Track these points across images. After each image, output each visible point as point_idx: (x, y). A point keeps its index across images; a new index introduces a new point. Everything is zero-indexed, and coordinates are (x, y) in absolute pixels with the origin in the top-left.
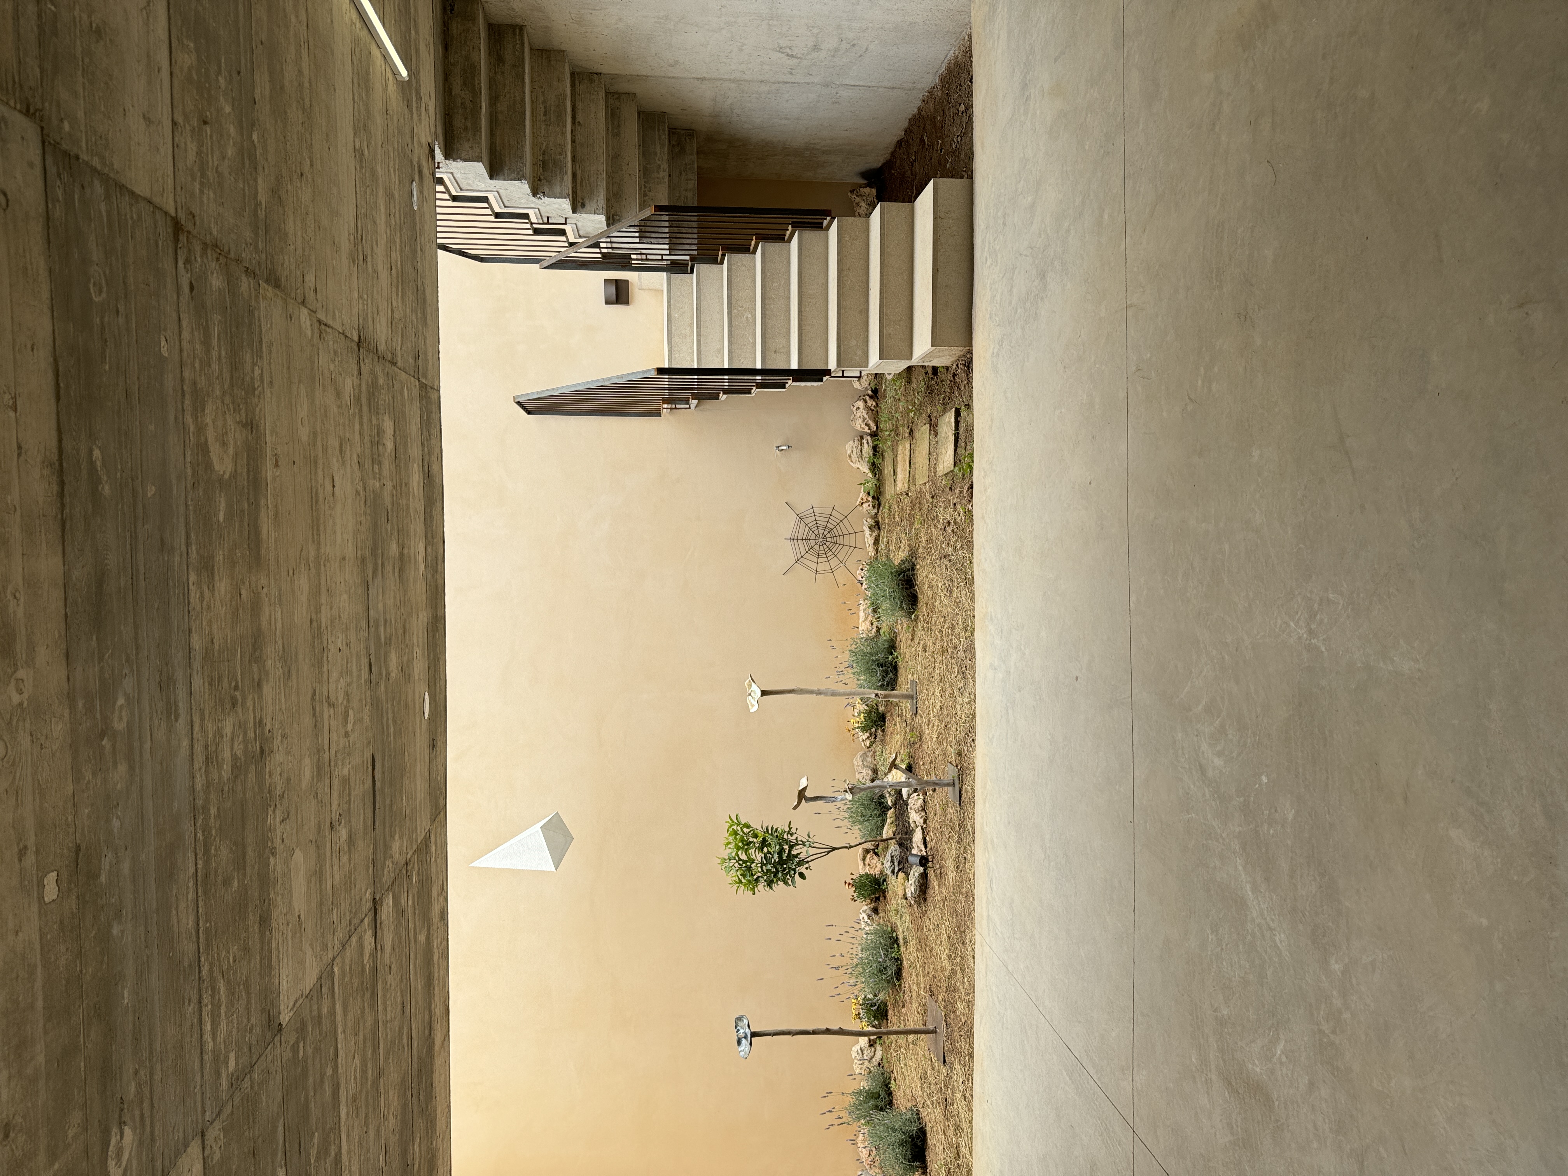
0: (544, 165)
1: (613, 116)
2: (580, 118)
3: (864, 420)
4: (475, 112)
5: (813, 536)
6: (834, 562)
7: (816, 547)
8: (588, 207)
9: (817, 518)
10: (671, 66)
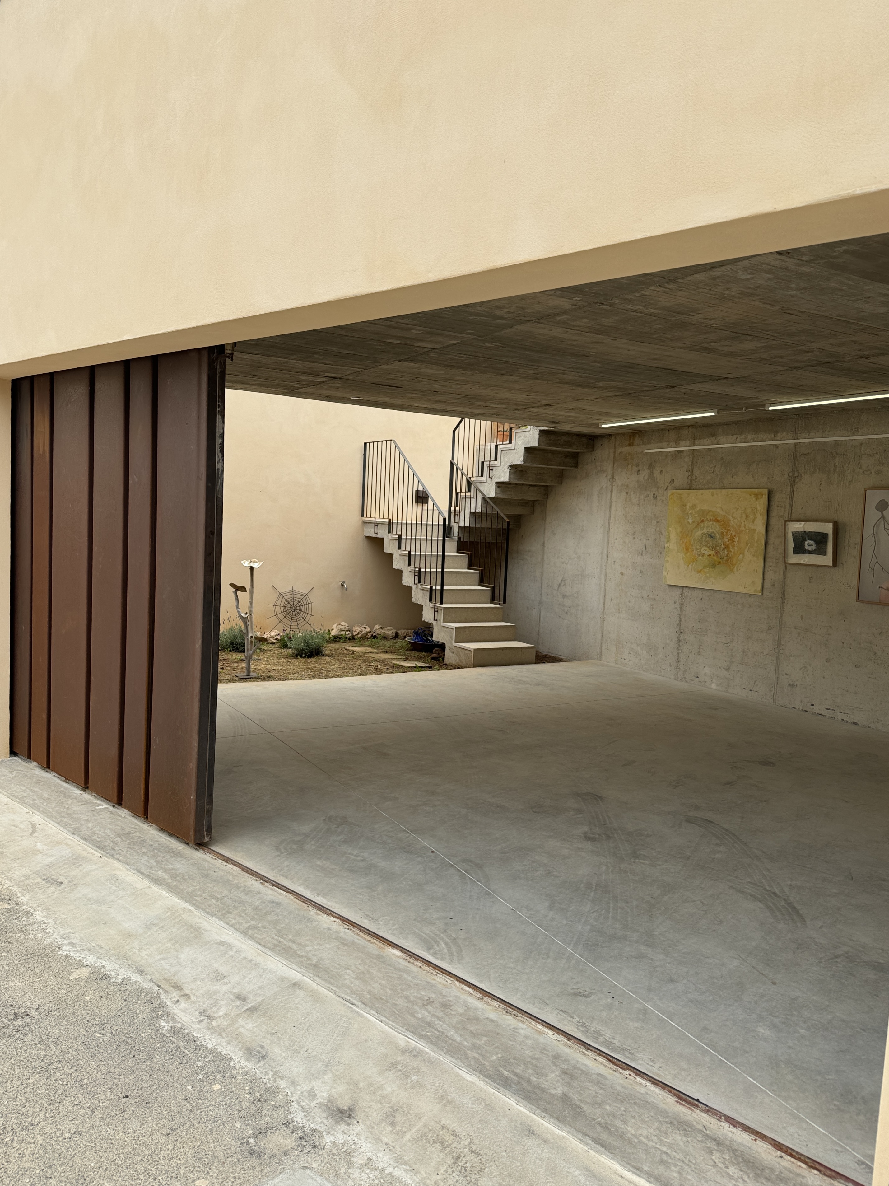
0: (521, 471)
1: (525, 503)
2: (532, 488)
3: (361, 632)
4: (556, 445)
5: (295, 603)
6: (281, 616)
7: (289, 606)
8: (498, 489)
9: (306, 606)
10: (552, 531)
